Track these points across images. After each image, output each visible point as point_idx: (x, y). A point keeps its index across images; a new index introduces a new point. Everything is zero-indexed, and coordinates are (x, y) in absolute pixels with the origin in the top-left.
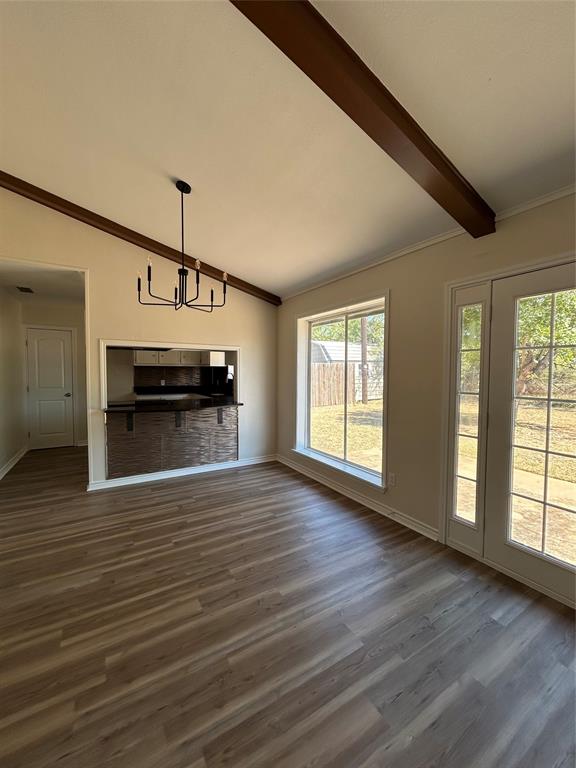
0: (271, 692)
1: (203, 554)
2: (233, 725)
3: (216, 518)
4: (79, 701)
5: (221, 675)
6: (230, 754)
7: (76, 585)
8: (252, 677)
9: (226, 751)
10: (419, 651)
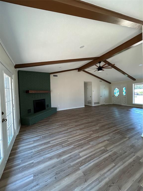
5: (114, 161)
6: (104, 150)
8: (106, 160)
10: (65, 166)
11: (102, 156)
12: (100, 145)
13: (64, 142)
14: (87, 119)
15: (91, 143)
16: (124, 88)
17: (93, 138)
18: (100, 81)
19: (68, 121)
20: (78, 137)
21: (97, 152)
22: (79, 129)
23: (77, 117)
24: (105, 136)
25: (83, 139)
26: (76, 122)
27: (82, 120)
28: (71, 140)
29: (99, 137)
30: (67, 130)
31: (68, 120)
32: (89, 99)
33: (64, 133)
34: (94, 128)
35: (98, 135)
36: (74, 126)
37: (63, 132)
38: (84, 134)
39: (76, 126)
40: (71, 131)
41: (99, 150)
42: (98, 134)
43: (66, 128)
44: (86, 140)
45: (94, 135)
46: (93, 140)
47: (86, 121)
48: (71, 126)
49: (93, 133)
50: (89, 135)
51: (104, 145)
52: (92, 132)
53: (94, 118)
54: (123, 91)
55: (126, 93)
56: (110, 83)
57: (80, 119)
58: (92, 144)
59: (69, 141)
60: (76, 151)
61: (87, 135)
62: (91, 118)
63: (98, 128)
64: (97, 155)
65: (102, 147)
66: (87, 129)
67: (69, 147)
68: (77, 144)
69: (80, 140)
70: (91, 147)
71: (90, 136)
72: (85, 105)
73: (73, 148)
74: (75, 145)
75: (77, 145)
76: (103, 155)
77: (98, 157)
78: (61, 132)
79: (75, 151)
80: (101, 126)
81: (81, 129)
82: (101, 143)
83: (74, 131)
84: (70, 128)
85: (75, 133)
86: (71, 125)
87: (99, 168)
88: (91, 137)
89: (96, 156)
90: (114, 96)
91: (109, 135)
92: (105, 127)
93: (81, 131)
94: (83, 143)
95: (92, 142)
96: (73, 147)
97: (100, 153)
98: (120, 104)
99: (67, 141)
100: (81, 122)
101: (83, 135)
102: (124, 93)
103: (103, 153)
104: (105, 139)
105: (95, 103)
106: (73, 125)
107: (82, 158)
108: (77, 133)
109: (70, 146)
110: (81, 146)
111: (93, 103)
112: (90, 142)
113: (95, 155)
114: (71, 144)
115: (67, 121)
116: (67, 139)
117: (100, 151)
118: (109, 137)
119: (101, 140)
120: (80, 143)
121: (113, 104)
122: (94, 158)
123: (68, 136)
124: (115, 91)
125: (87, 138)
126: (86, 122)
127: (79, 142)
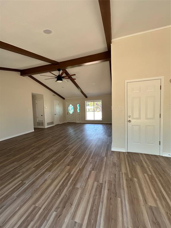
0: (103, 200)
2: (103, 189)
5: (116, 194)
6: (98, 186)
8: (111, 200)
9: (99, 186)
11: (103, 198)
12: (91, 181)
13: (29, 218)
14: (50, 149)
15: (78, 186)
16: (78, 105)
17: (76, 177)
18: (53, 95)
19: (16, 163)
20: (52, 187)
21: (94, 195)
22: (46, 171)
23: (30, 150)
24: (86, 165)
25: (63, 186)
26: (33, 159)
27: (42, 152)
28: (42, 203)
29: (81, 171)
30: (22, 184)
31: (13, 162)
32: (39, 119)
33: (18, 196)
34: (67, 159)
35: (78, 168)
36: (34, 169)
37: (15, 194)
38: (59, 175)
39: (38, 167)
40: (33, 183)
41: (94, 190)
42: (77, 166)
43: (17, 181)
44: (69, 184)
45: (74, 170)
46: (78, 179)
47: (49, 152)
48: (27, 170)
49: (70, 168)
50: (67, 174)
51: (94, 178)
52: (68, 167)
53: (58, 144)
54: (77, 108)
55: (80, 110)
56: (64, 99)
57: (38, 152)
58: (80, 187)
59: (41, 208)
60: (67, 220)
61: (64, 175)
62: (55, 146)
63: (71, 157)
64: (96, 200)
65: (94, 183)
66: (58, 165)
67: (48, 221)
68: (60, 202)
69: (60, 191)
70: (82, 193)
71: (70, 175)
72: (35, 129)
73: (58, 216)
74: (57, 208)
75: (61, 206)
76: (104, 195)
77: (101, 202)
78: (7, 197)
79: (64, 219)
80: (73, 153)
81: (49, 170)
82: (88, 177)
83: (37, 179)
84: (28, 177)
85: (43, 181)
86: (24, 170)
87: (113, 221)
88: (72, 175)
89: (98, 202)
90: (68, 113)
91: (89, 161)
92: (78, 152)
93: (51, 173)
94: (67, 195)
95: (79, 183)
96: (56, 216)
97: (98, 193)
98: (75, 122)
99: (36, 210)
100: (42, 157)
101: (59, 178)
102: (78, 110)
103: (100, 192)
104: (89, 169)
105: (48, 124)
106: (30, 168)
107: (84, 224)
108: (46, 180)
109: (47, 219)
110: (67, 202)
111: (46, 124)
112: (75, 185)
113: (96, 203)
114: (48, 210)
115: (12, 165)
116: (33, 206)
117: (96, 191)
118: (91, 165)
119: (86, 173)
120: (64, 197)
121: (68, 122)
122: (98, 210)
123: (31, 197)
124: (69, 108)
125: (69, 181)
126: (51, 153)
127: (60, 195)
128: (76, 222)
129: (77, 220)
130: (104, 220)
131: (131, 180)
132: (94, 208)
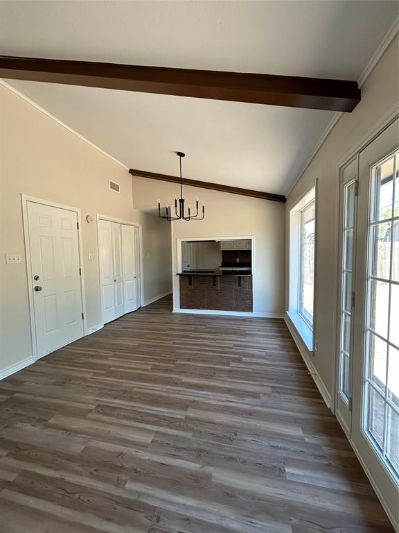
1: (177, 351)
3: (204, 338)
4: (96, 374)
7: (130, 344)
10: (205, 441)
96: (135, 480)
122: (143, 413)
128: (153, 441)
129: (148, 439)
130: (158, 407)
131: (111, 372)
132: (139, 417)
